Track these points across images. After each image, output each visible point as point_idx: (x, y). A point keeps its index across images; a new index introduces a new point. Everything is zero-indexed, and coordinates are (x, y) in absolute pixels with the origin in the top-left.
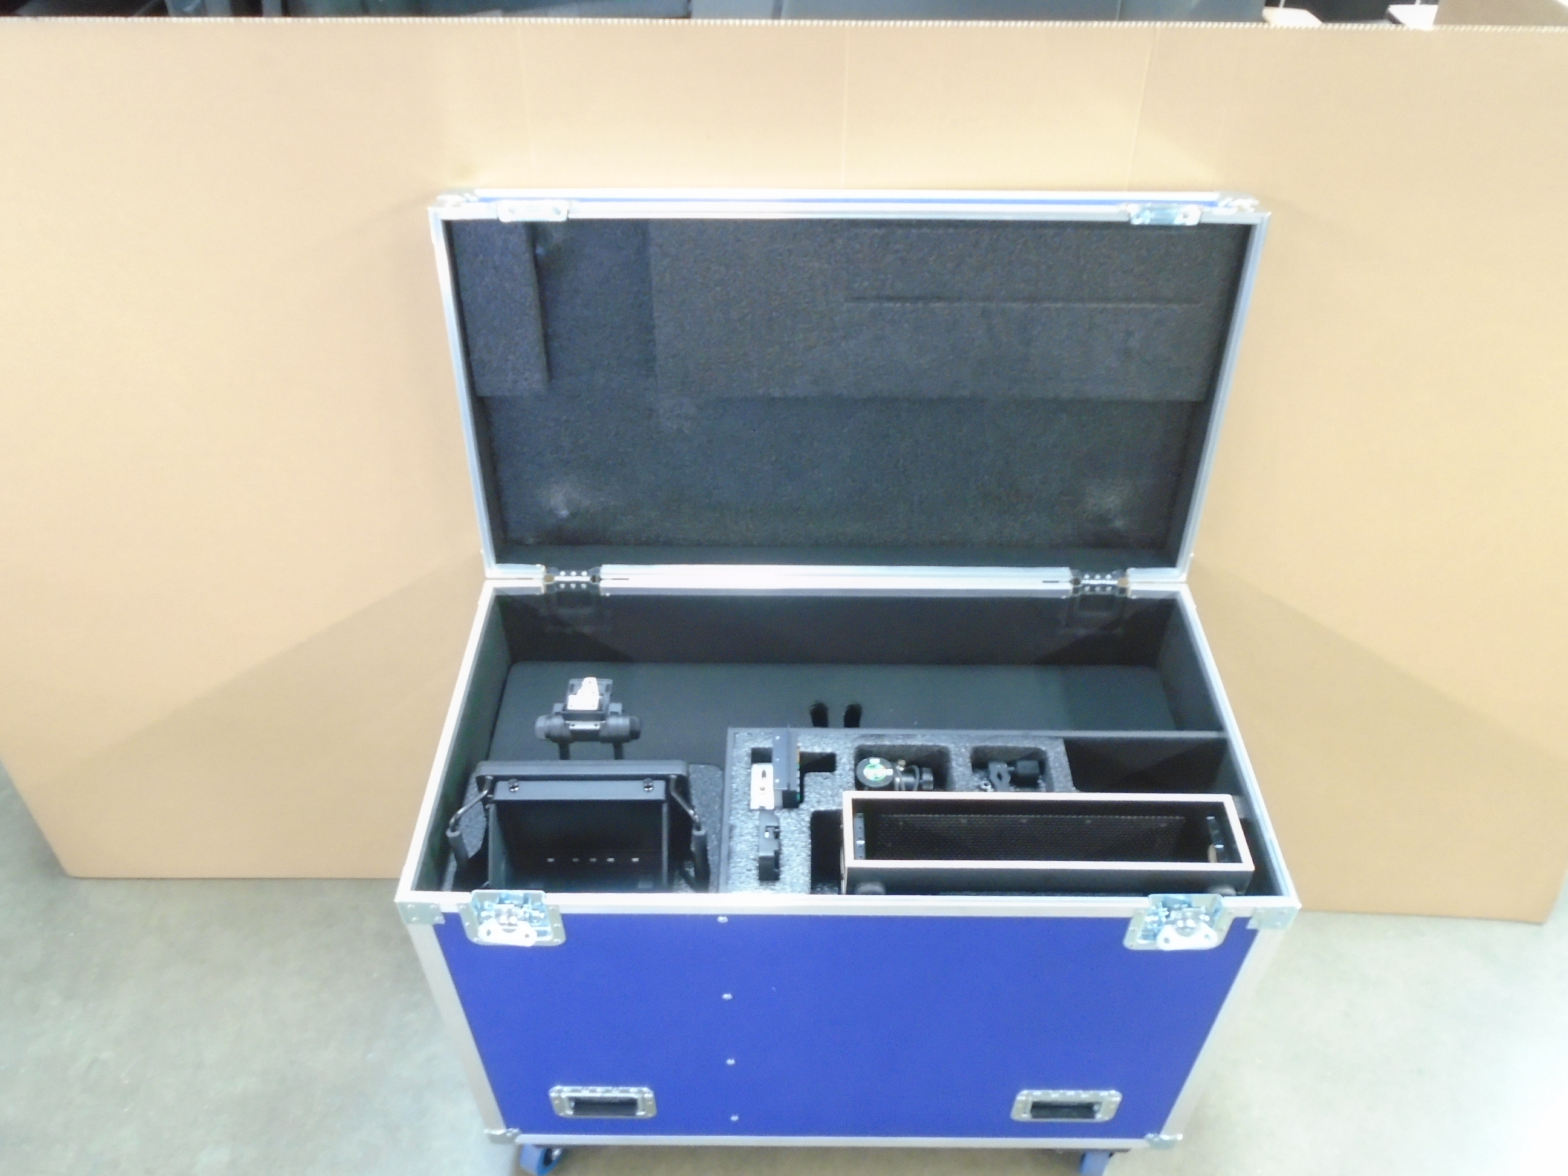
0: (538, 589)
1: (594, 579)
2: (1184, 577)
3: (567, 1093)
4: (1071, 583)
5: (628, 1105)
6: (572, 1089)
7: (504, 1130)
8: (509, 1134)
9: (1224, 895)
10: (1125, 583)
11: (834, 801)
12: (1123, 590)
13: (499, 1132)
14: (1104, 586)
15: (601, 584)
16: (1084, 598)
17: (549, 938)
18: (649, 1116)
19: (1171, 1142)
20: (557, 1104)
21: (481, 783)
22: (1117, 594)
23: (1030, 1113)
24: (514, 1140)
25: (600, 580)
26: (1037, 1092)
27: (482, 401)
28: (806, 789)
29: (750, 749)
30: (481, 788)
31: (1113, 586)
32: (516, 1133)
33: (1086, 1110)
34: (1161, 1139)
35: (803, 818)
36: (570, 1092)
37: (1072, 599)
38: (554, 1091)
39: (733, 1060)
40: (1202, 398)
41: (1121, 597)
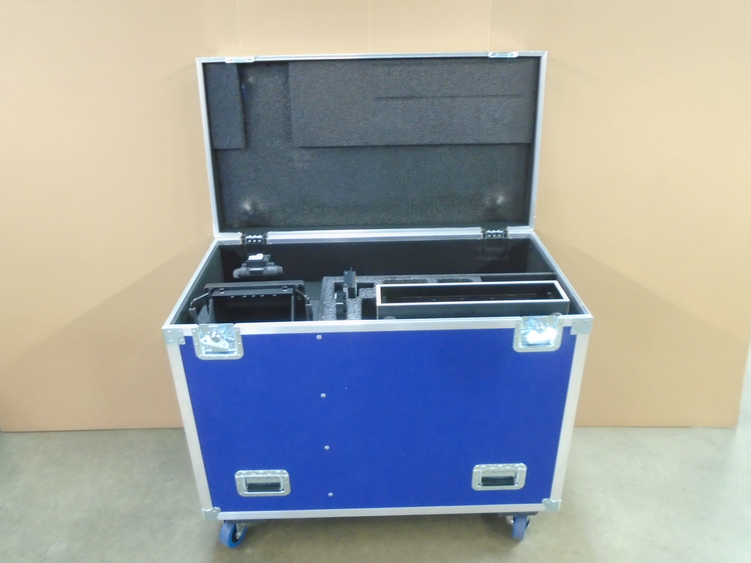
0: (238, 241)
1: (264, 237)
2: (532, 229)
3: (244, 475)
4: (482, 232)
5: (276, 486)
6: (247, 472)
7: (212, 509)
8: (214, 511)
9: (557, 315)
10: (506, 232)
11: (372, 296)
12: (506, 235)
13: (209, 510)
14: (497, 234)
15: (268, 239)
16: (489, 240)
17: (235, 354)
18: (287, 494)
19: (556, 504)
20: (239, 485)
21: (206, 290)
22: (503, 237)
23: (481, 484)
24: (217, 516)
25: (267, 237)
26: (483, 466)
27: (216, 153)
28: (360, 293)
29: (334, 283)
30: (206, 293)
31: (501, 234)
32: (218, 510)
33: (510, 481)
34: (551, 502)
35: (359, 302)
36: (246, 474)
37: (483, 241)
38: (238, 474)
39: (328, 446)
40: (530, 142)
41: (505, 239)
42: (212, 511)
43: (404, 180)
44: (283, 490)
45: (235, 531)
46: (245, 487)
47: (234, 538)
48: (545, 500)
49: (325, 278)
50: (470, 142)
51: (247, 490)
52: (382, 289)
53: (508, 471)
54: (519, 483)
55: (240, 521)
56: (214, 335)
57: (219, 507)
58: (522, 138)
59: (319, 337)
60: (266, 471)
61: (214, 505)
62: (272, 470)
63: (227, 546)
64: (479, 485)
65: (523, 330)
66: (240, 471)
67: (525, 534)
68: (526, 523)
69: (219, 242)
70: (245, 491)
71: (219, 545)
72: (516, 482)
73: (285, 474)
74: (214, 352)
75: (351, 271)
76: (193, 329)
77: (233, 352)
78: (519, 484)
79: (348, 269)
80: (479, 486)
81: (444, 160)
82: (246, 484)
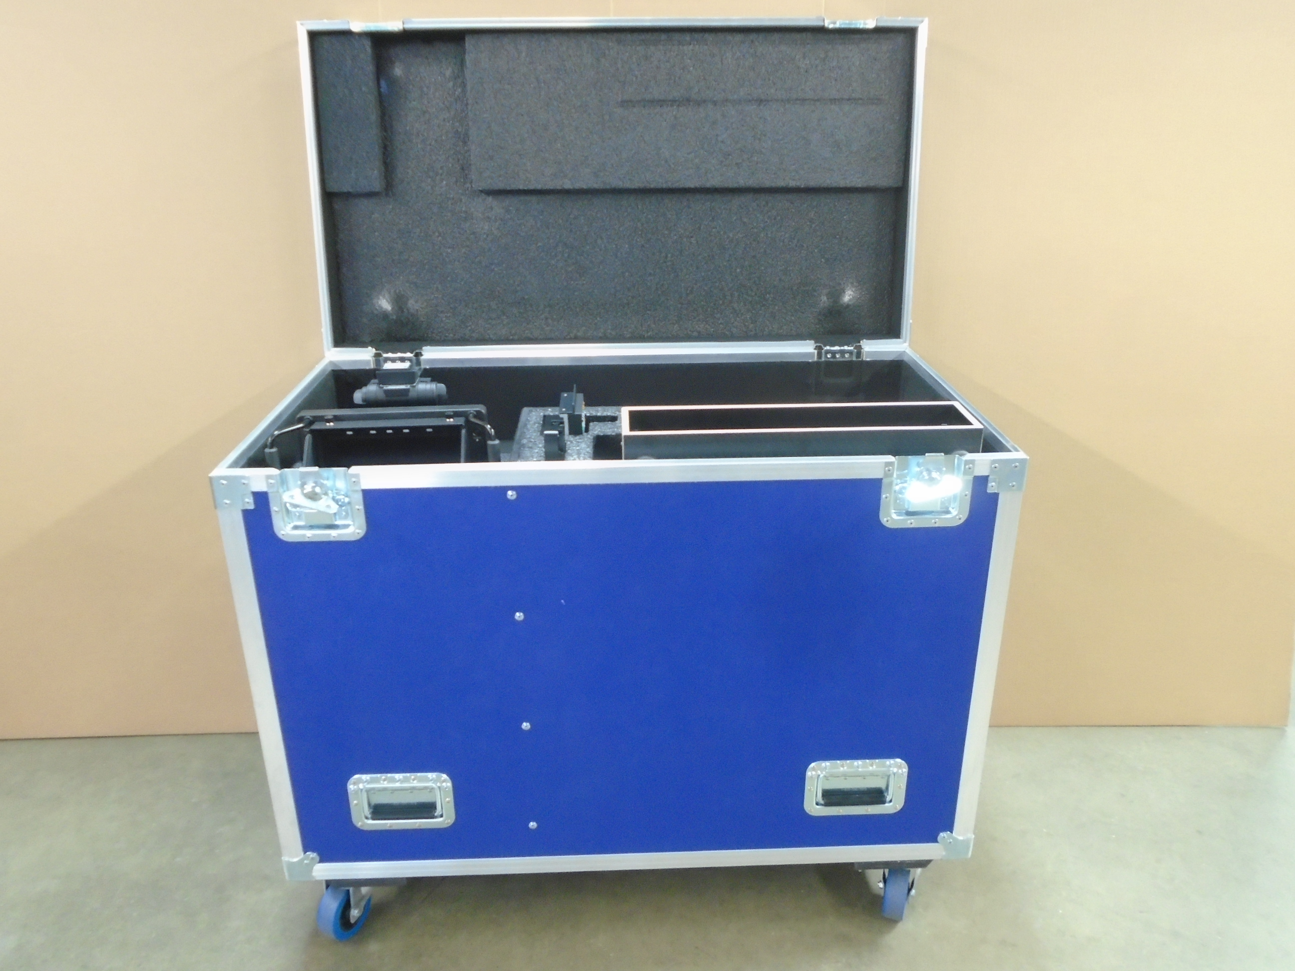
0: (368, 362)
1: (417, 355)
2: (906, 344)
3: (365, 784)
4: (815, 349)
5: (427, 809)
6: (371, 778)
7: (302, 855)
8: (305, 862)
9: (961, 455)
10: (859, 348)
11: (613, 432)
12: (859, 354)
13: (295, 860)
14: (843, 352)
15: (422, 358)
16: (828, 364)
17: (351, 530)
18: (448, 823)
19: (966, 843)
20: (356, 805)
21: (301, 420)
22: (854, 359)
23: (822, 802)
24: (311, 870)
25: (422, 355)
26: (827, 764)
27: (329, 198)
28: (590, 428)
29: (542, 416)
30: (299, 423)
31: (851, 353)
32: (313, 858)
33: (877, 796)
34: (955, 839)
35: (587, 440)
36: (368, 782)
37: (817, 364)
38: (352, 782)
39: (528, 724)
40: (900, 184)
41: (858, 361)
42: (302, 860)
43: (672, 257)
44: (442, 816)
45: (346, 907)
46: (367, 811)
47: (344, 920)
48: (942, 835)
49: (525, 410)
50: (792, 184)
51: (370, 816)
52: (632, 414)
53: (872, 774)
54: (893, 800)
55: (358, 883)
56: (308, 488)
57: (315, 854)
58: (884, 178)
59: (511, 494)
60: (408, 775)
61: (306, 849)
62: (419, 774)
63: (332, 936)
64: (817, 804)
65: (897, 485)
66: (356, 776)
67: (906, 912)
68: (907, 888)
69: (331, 363)
70: (367, 818)
71: (315, 935)
72: (888, 799)
73: (444, 781)
74: (310, 526)
75: (574, 393)
76: (268, 477)
77: (346, 526)
78: (895, 803)
79: (569, 390)
80: (818, 807)
81: (745, 220)
82: (369, 804)
